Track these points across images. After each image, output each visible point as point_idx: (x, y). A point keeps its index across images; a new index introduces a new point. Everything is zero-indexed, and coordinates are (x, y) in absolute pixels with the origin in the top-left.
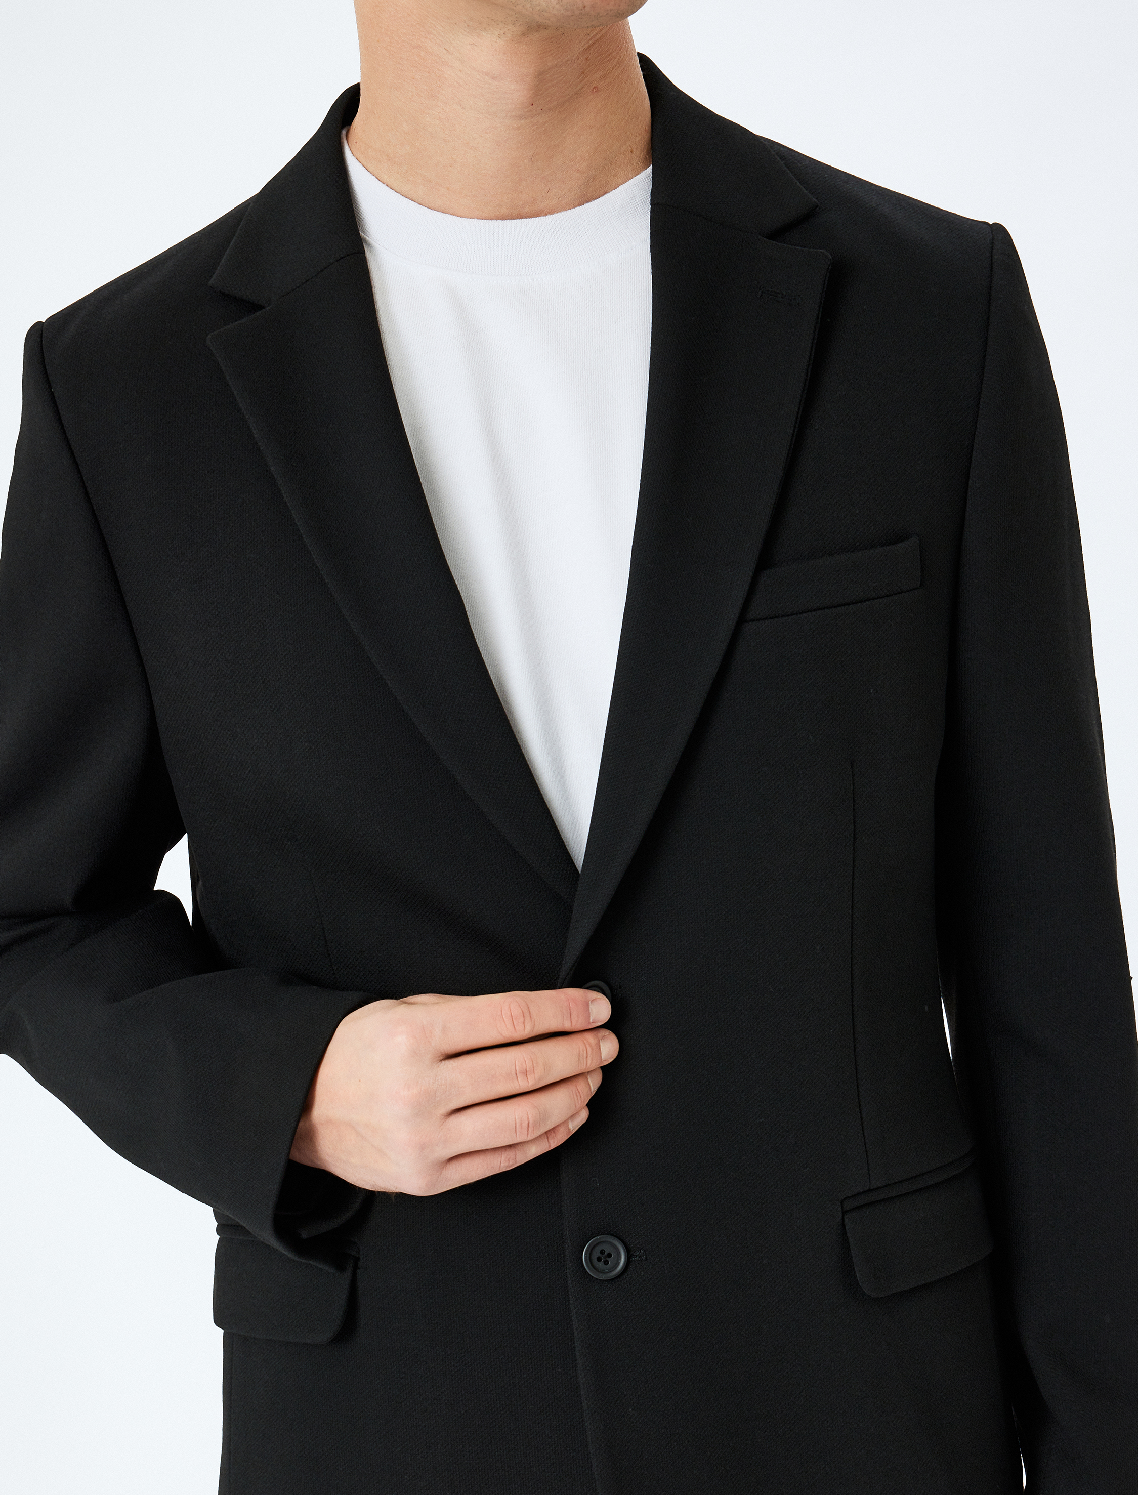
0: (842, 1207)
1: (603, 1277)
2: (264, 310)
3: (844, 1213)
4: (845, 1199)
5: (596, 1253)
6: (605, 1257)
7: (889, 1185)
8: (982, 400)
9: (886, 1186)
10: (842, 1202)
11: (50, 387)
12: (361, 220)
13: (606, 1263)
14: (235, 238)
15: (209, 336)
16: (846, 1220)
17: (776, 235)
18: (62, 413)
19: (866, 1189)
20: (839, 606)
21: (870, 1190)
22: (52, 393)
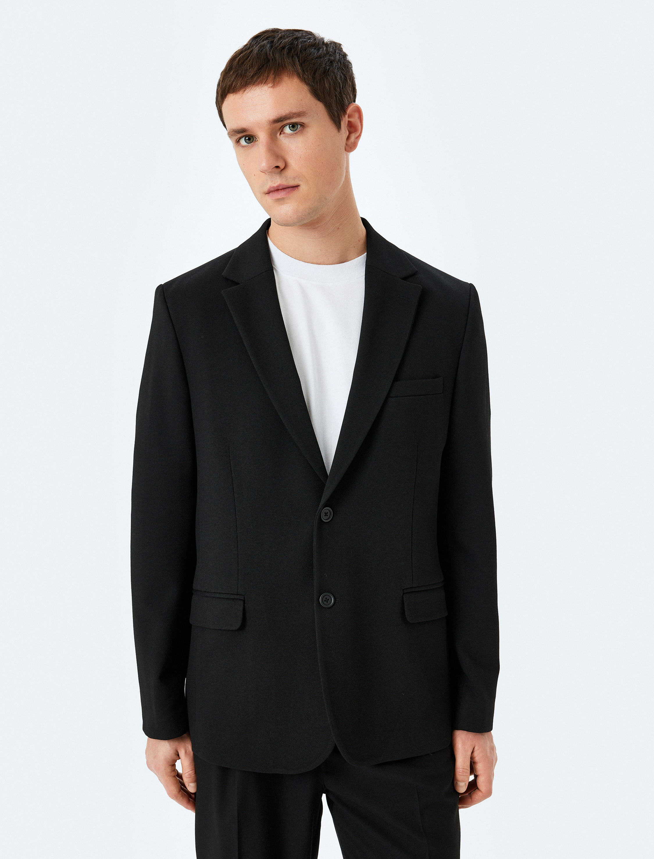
0: (403, 592)
1: (326, 606)
2: (240, 285)
3: (404, 594)
4: (404, 589)
5: (324, 599)
6: (327, 600)
7: (419, 587)
8: (465, 337)
9: (417, 587)
10: (403, 590)
11: (166, 303)
12: (273, 260)
13: (327, 602)
14: (230, 261)
15: (223, 291)
16: (404, 596)
17: (405, 279)
18: (170, 312)
19: (411, 587)
20: (417, 396)
21: (412, 587)
22: (167, 305)
